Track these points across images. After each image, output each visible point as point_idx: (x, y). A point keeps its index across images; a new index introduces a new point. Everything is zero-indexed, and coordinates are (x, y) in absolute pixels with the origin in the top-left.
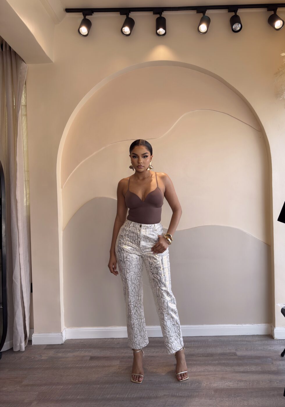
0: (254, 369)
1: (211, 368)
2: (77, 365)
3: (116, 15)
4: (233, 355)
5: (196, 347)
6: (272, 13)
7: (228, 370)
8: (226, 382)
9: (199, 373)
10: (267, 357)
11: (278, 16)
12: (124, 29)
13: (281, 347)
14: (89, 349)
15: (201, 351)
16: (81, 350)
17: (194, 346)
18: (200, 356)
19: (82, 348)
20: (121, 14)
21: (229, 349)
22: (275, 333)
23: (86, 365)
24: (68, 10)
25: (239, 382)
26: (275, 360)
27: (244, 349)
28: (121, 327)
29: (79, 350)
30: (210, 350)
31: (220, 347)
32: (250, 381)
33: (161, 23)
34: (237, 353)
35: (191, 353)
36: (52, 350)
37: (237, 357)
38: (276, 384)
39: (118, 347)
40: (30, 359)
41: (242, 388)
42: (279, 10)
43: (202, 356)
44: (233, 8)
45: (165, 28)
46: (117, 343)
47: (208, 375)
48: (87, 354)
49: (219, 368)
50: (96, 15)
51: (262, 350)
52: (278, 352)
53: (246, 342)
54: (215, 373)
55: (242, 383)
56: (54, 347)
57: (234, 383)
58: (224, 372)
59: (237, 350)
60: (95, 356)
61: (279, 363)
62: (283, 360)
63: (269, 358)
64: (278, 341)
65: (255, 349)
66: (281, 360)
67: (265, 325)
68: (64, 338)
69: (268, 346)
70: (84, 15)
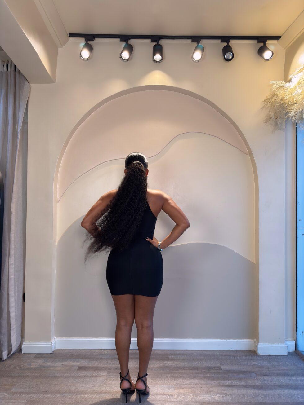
0: (239, 384)
1: (197, 381)
2: (65, 375)
3: (117, 40)
4: (218, 369)
5: (181, 360)
6: (262, 44)
7: (213, 383)
8: (212, 396)
9: (185, 386)
10: (251, 372)
11: (268, 47)
12: (123, 55)
13: (266, 363)
14: (78, 359)
15: (187, 364)
16: (69, 360)
17: (180, 359)
18: (186, 369)
19: (70, 358)
20: (121, 40)
21: (214, 363)
22: (258, 348)
23: (74, 374)
24: (72, 35)
25: (225, 396)
26: (259, 375)
27: (229, 364)
28: (109, 338)
29: (67, 360)
30: (195, 364)
31: (205, 361)
32: (235, 395)
33: (158, 49)
34: (222, 367)
35: (177, 366)
36: (41, 359)
37: (222, 371)
38: (261, 399)
39: (106, 358)
40: (20, 367)
41: (228, 402)
42: (269, 42)
44: (226, 39)
45: (161, 55)
46: (105, 354)
47: (193, 388)
48: (75, 364)
49: (204, 382)
50: (98, 40)
51: (246, 365)
52: (261, 367)
53: (230, 357)
54: (200, 386)
55: (228, 397)
56: (43, 356)
57: (219, 396)
58: (209, 385)
59: (221, 364)
60: (83, 366)
61: (263, 378)
62: (266, 375)
63: (254, 373)
64: (262, 357)
65: (239, 363)
66: (265, 375)
67: (249, 341)
68: (53, 348)
69: (252, 361)
70: (86, 40)
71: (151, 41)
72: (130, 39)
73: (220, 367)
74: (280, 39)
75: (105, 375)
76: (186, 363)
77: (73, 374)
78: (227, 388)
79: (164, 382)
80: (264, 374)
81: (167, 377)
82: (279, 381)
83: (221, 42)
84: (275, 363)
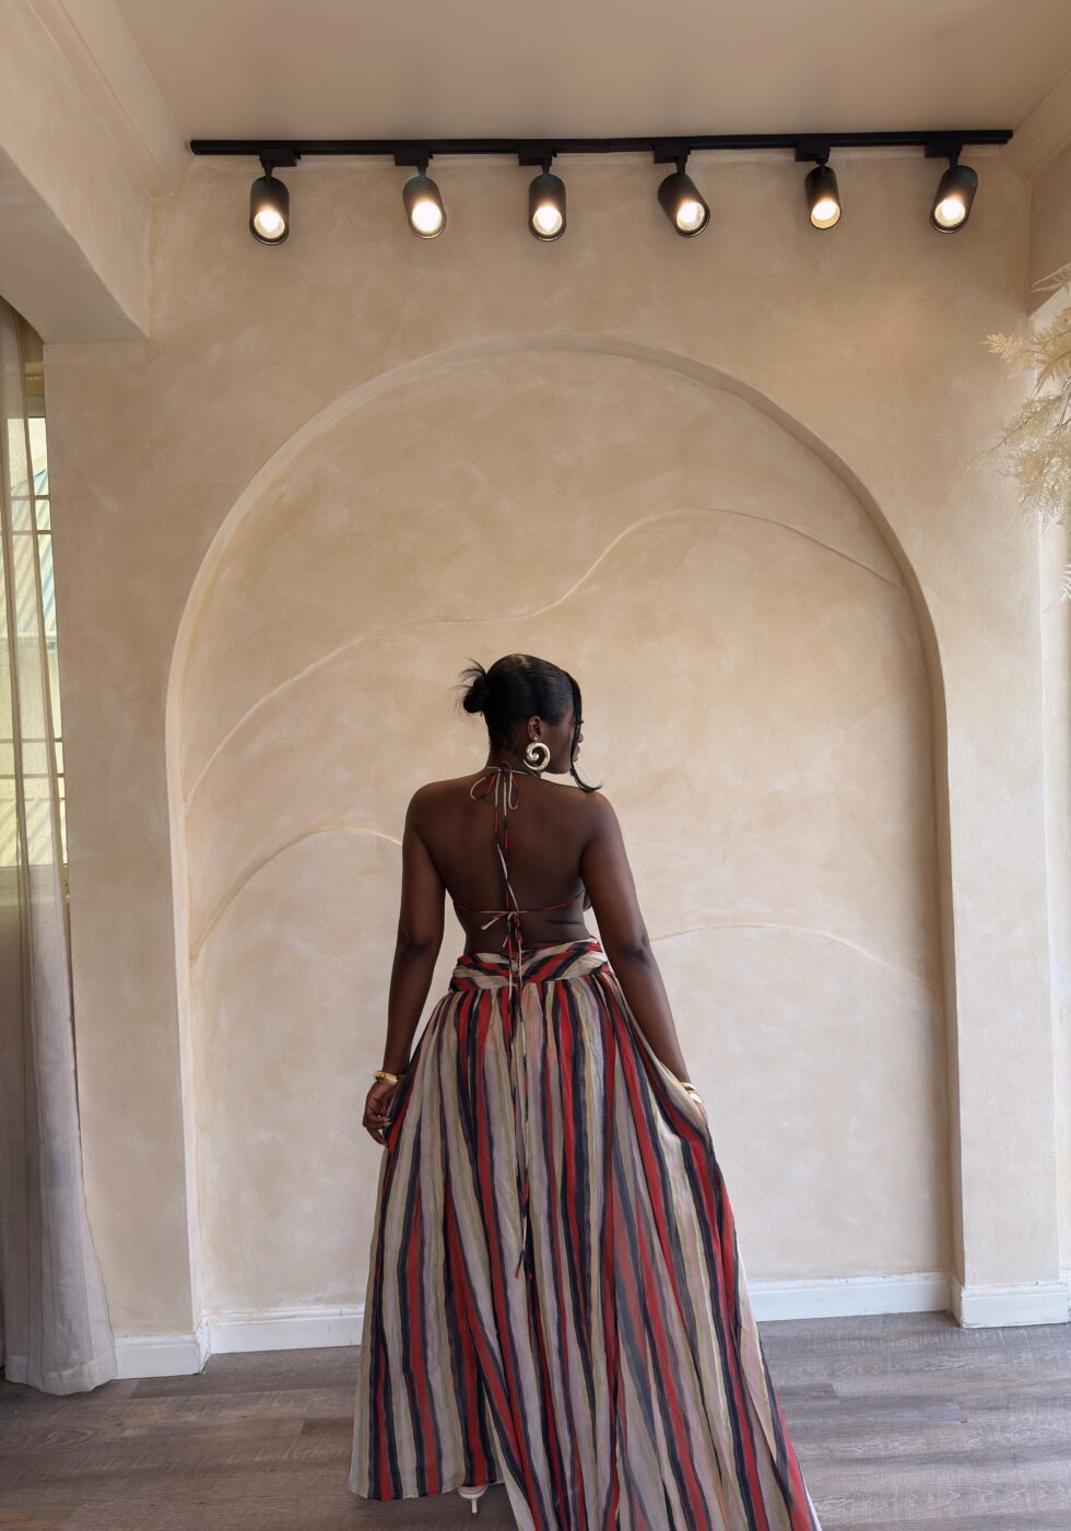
0: (902, 1448)
2: (257, 1459)
3: (384, 162)
4: (823, 1394)
6: (945, 164)
7: (811, 1453)
10: (942, 1399)
13: (990, 1358)
14: (299, 1391)
16: (268, 1397)
19: (271, 1389)
20: (399, 162)
21: (805, 1372)
22: (962, 1304)
23: (289, 1456)
24: (201, 147)
25: (851, 1501)
26: (971, 1408)
27: (860, 1370)
29: (262, 1396)
32: (892, 1496)
33: (547, 189)
34: (834, 1388)
36: (163, 1399)
37: (836, 1402)
38: (985, 1505)
40: (82, 1438)
41: (865, 1524)
42: (968, 152)
48: (290, 1409)
50: (308, 163)
51: (922, 1369)
52: (978, 1376)
53: (863, 1343)
55: (865, 1503)
56: (167, 1388)
57: (834, 1505)
59: (833, 1374)
60: (321, 1419)
61: (985, 1418)
62: (999, 1408)
63: (951, 1401)
64: (977, 1335)
65: (898, 1367)
66: (992, 1409)
67: (928, 1278)
68: (203, 1352)
69: (944, 1355)
70: (264, 165)
71: (524, 162)
72: (434, 156)
73: (831, 1386)
74: (1010, 141)
77: (287, 1454)
78: (858, 1470)
80: (991, 1404)
82: (1046, 1426)
83: (797, 159)
84: (1027, 1356)
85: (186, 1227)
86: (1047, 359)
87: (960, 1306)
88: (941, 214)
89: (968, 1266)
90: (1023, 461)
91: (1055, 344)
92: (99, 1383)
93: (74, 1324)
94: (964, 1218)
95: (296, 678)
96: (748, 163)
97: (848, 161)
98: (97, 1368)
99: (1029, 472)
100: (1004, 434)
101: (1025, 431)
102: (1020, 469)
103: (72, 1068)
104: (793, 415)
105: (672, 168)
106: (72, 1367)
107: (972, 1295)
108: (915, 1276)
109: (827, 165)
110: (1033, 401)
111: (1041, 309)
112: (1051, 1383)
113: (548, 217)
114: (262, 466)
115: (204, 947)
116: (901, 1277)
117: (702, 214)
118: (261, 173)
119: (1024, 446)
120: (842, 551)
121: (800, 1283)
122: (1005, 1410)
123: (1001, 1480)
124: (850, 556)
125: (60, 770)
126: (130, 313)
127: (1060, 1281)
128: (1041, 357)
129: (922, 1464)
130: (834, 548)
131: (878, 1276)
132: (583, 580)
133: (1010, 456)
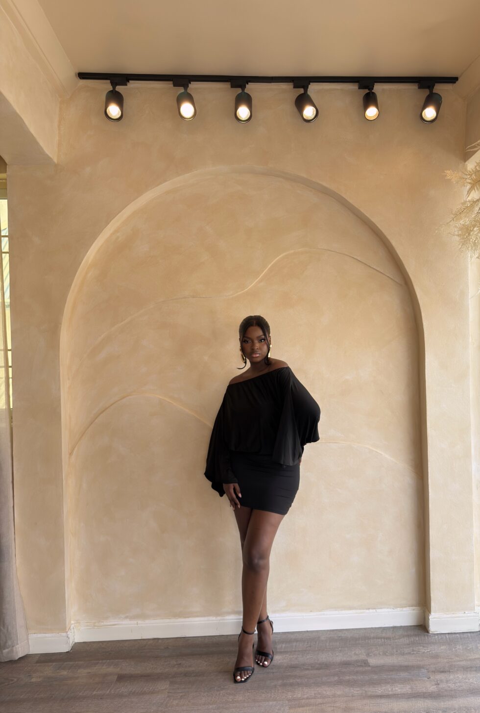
0: (399, 690)
1: (328, 691)
2: (95, 693)
3: (168, 85)
4: (363, 664)
5: (299, 651)
6: (427, 92)
7: (356, 692)
10: (419, 667)
13: (442, 648)
14: (117, 660)
16: (101, 663)
17: (296, 649)
18: (307, 669)
19: (102, 660)
20: (175, 85)
21: (355, 654)
23: (110, 692)
24: (83, 76)
26: (432, 672)
27: (381, 653)
29: (97, 663)
30: (324, 657)
33: (243, 99)
35: (293, 663)
36: (50, 664)
37: (369, 668)
39: (166, 655)
40: (11, 682)
42: (438, 87)
43: (310, 667)
46: (165, 648)
47: (321, 704)
48: (111, 669)
49: (339, 691)
50: (133, 84)
51: (410, 653)
52: (436, 656)
53: (383, 640)
54: (334, 699)
56: (54, 659)
58: (349, 696)
59: (369, 655)
60: (126, 674)
61: (440, 676)
62: (446, 672)
63: (423, 668)
64: (437, 637)
65: (399, 652)
66: (442, 672)
67: (414, 610)
68: (71, 642)
69: (421, 646)
70: (112, 85)
71: (232, 86)
72: (191, 82)
73: (367, 660)
74: (457, 82)
75: (166, 689)
76: (308, 657)
77: (109, 690)
78: (378, 701)
79: (271, 697)
80: (442, 670)
81: (275, 686)
82: (467, 681)
83: (359, 88)
84: (459, 647)
85: (64, 581)
86: (472, 182)
87: (428, 622)
88: (425, 115)
89: (433, 605)
90: (461, 229)
91: (475, 175)
92: (20, 656)
93: (9, 627)
94: (431, 581)
95: (122, 323)
96: (338, 89)
97: (383, 90)
98: (20, 649)
99: (464, 234)
100: (453, 216)
101: (462, 215)
102: (460, 232)
103: (12, 505)
104: (356, 205)
105: (302, 91)
106: (8, 648)
107: (434, 618)
108: (408, 608)
109: (373, 91)
110: (466, 201)
111: (470, 160)
112: (470, 660)
113: (243, 112)
114: (108, 224)
115: (76, 449)
116: (401, 609)
117: (315, 112)
118: (111, 88)
119: (462, 222)
120: (378, 269)
121: (354, 611)
122: (448, 673)
123: (445, 706)
124: (382, 272)
125: (10, 364)
126: (47, 151)
127: (476, 611)
128: (470, 181)
129: (409, 698)
130: (374, 267)
131: (390, 608)
132: (257, 280)
133: (456, 227)
